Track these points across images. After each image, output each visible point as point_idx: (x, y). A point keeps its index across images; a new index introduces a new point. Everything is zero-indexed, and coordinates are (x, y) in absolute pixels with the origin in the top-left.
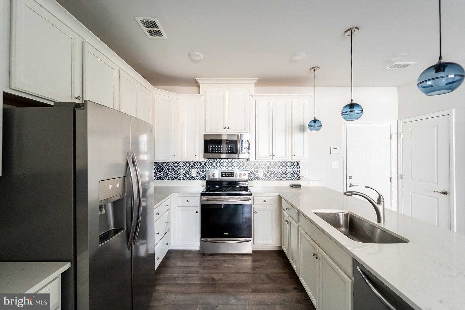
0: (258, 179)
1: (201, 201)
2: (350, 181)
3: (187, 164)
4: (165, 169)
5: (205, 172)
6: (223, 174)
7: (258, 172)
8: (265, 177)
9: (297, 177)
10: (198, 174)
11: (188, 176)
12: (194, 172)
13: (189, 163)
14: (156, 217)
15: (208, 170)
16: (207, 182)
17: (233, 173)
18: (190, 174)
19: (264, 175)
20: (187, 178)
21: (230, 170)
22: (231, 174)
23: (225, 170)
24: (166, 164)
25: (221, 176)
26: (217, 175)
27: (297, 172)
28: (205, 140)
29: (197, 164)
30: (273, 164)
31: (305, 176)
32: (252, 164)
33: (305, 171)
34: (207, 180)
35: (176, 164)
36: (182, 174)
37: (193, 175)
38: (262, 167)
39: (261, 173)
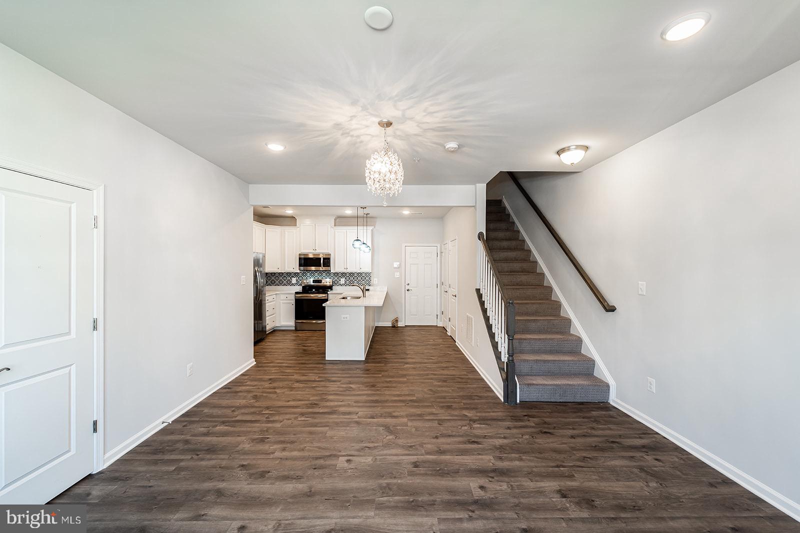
0: (341, 285)
1: (295, 297)
2: (407, 287)
3: (289, 274)
4: (273, 278)
5: (301, 280)
6: (314, 281)
7: (340, 280)
8: (345, 284)
9: (368, 284)
10: (297, 282)
11: (289, 283)
12: (294, 280)
13: (290, 273)
14: (267, 302)
15: (304, 278)
16: (303, 287)
17: (321, 280)
18: (291, 282)
19: (345, 282)
20: (289, 284)
21: (320, 278)
22: (320, 281)
23: (316, 279)
24: (273, 274)
25: (313, 283)
26: (310, 281)
27: (369, 280)
28: (300, 258)
29: (296, 274)
30: (352, 274)
31: (375, 283)
32: (336, 274)
33: (375, 279)
34: (303, 285)
35: (281, 274)
36: (285, 282)
37: (293, 283)
38: (345, 276)
39: (343, 281)
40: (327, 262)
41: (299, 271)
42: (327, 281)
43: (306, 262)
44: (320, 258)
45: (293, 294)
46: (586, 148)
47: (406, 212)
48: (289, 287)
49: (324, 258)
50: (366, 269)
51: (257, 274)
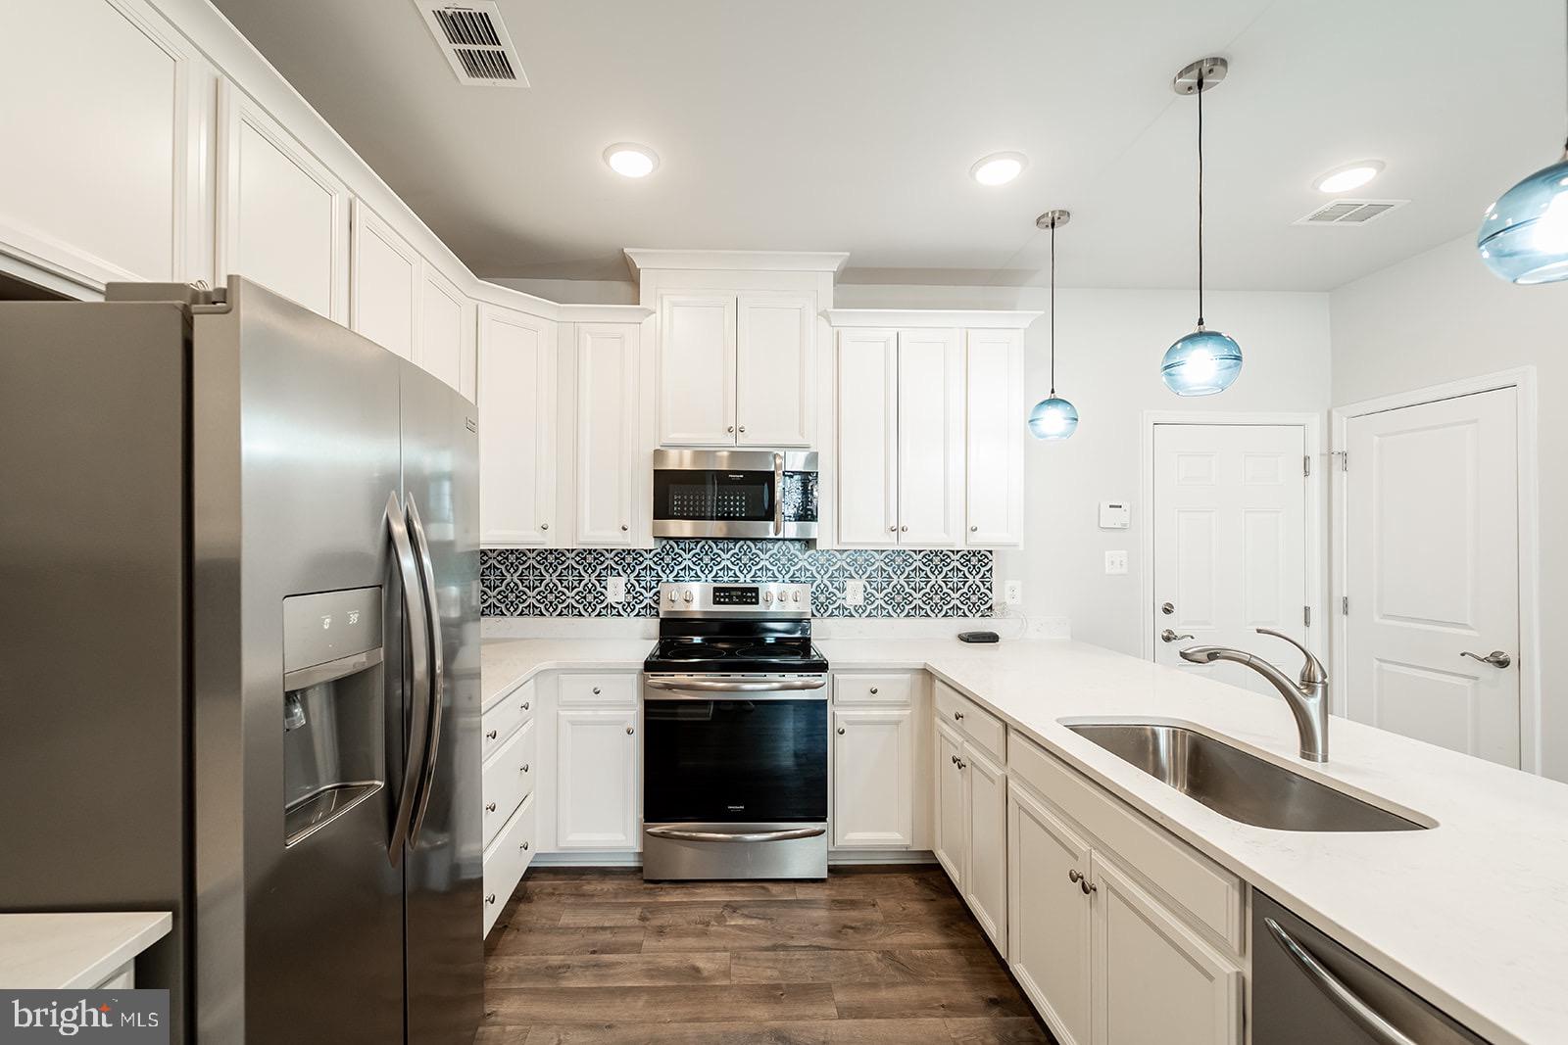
0: (846, 613)
1: (641, 688)
2: (1165, 623)
3: (590, 558)
4: (512, 578)
5: (654, 587)
6: (721, 595)
7: (844, 590)
8: (869, 608)
9: (982, 608)
10: (630, 597)
11: (593, 604)
12: (616, 589)
13: (598, 554)
15: (665, 579)
17: (756, 590)
18: (600, 597)
19: (865, 599)
20: (590, 608)
21: (745, 581)
23: (726, 582)
24: (512, 558)
25: (716, 603)
26: (694, 597)
27: (983, 590)
28: (655, 471)
29: (626, 559)
30: (899, 559)
31: (1009, 601)
32: (837, 559)
33: (1009, 583)
34: (661, 616)
35: (551, 558)
37: (611, 599)
38: (860, 571)
39: (854, 593)
42: (780, 595)
45: (625, 670)
48: (589, 622)
50: (999, 532)
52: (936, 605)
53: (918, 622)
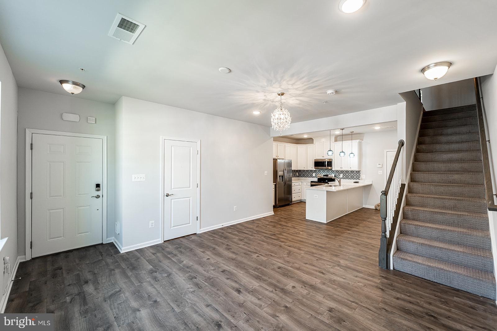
0: (340, 178)
1: (311, 184)
3: (311, 171)
8: (343, 178)
9: (358, 178)
11: (312, 176)
12: (314, 175)
14: (293, 185)
16: (318, 178)
17: (328, 175)
21: (328, 174)
22: (327, 175)
23: (326, 174)
25: (324, 176)
26: (322, 175)
27: (359, 176)
28: (315, 162)
29: (314, 171)
30: (347, 172)
31: (363, 178)
32: (337, 171)
33: (363, 175)
34: (319, 178)
35: (307, 171)
36: (309, 175)
37: (313, 176)
38: (342, 173)
39: (341, 176)
40: (330, 163)
41: (315, 169)
42: (332, 176)
43: (319, 164)
44: (325, 162)
45: (309, 182)
46: (450, 64)
47: (377, 128)
48: (311, 178)
49: (327, 161)
50: (355, 168)
51: (285, 171)
52: (352, 178)
53: (349, 180)
